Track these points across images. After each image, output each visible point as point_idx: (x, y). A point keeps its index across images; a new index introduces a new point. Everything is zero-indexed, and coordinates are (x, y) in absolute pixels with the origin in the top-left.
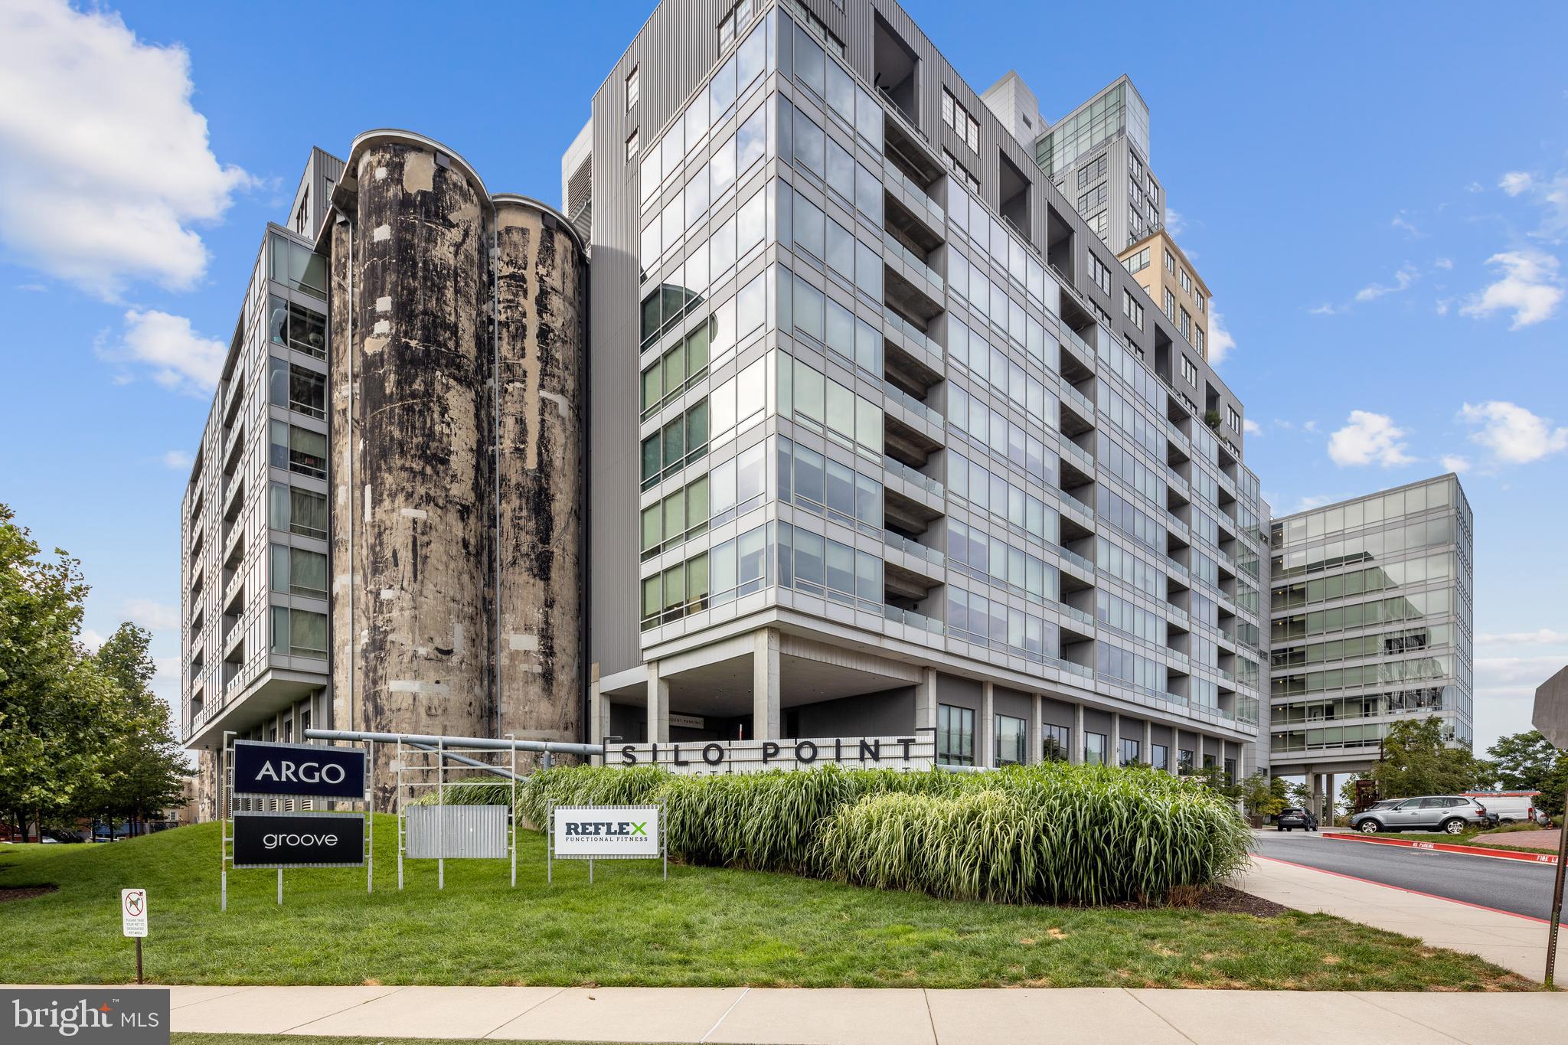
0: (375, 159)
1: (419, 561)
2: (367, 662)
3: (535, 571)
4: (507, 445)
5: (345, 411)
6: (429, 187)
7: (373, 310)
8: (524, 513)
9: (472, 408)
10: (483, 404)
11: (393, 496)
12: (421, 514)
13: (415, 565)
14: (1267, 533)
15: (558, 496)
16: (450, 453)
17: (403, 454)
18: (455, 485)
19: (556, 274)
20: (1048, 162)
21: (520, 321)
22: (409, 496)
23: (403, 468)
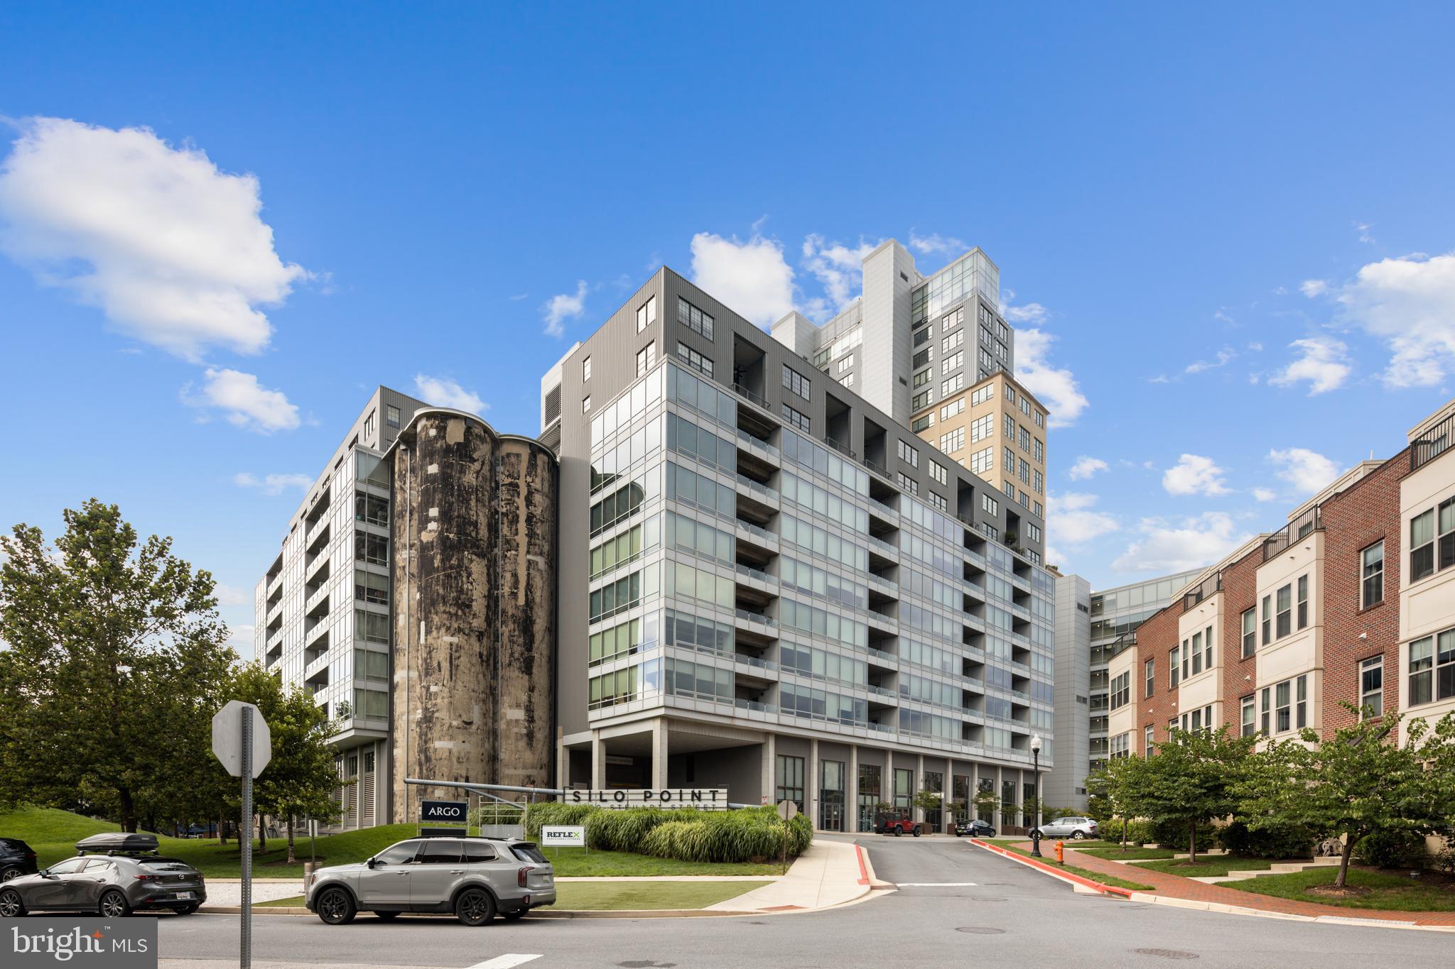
0: (429, 424)
1: (453, 667)
2: (420, 729)
3: (523, 669)
4: (506, 590)
5: (404, 567)
6: (461, 440)
7: (427, 515)
8: (517, 633)
9: (485, 570)
10: (492, 566)
11: (438, 629)
12: (455, 640)
13: (451, 671)
14: (1088, 605)
15: (538, 621)
16: (473, 600)
17: (445, 603)
18: (475, 620)
19: (538, 480)
20: (921, 309)
21: (515, 512)
22: (448, 629)
23: (444, 612)
